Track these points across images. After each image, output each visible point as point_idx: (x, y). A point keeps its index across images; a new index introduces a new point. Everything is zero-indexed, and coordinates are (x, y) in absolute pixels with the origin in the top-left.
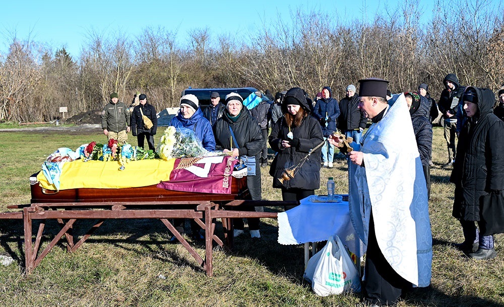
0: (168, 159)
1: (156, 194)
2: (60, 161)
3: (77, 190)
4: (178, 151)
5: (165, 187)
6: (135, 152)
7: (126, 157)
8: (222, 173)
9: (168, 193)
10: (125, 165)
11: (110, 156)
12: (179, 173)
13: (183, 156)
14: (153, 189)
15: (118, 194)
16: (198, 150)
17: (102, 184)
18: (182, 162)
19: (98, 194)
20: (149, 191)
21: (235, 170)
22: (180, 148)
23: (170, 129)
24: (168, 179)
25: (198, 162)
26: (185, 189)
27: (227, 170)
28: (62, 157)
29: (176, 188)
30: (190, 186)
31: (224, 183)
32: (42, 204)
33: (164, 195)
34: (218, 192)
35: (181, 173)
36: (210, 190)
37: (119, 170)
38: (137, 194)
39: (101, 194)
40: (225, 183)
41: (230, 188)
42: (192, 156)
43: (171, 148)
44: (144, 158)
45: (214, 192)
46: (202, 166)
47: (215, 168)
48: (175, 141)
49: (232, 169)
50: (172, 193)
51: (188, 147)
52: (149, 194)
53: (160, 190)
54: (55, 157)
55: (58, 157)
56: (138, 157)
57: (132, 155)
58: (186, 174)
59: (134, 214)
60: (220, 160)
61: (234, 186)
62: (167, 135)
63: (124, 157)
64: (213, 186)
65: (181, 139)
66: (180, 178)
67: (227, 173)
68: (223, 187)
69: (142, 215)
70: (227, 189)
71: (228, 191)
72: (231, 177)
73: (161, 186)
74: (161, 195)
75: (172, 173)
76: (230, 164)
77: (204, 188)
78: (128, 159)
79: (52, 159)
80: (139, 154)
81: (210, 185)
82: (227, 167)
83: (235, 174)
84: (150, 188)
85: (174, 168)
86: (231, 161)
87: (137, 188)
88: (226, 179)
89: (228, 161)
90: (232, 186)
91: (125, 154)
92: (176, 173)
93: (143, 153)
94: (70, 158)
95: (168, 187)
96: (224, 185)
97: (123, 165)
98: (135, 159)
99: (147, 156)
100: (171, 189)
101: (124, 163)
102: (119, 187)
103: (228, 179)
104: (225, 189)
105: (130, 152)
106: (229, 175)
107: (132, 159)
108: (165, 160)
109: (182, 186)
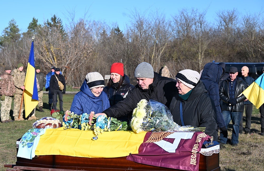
0: (137, 132)
1: (125, 165)
2: (44, 127)
3: (54, 156)
4: (148, 125)
5: (134, 159)
6: (109, 123)
7: (100, 127)
8: (188, 149)
9: (137, 166)
10: (99, 135)
11: (88, 125)
12: (148, 146)
13: (153, 129)
14: (122, 160)
15: (90, 163)
16: (168, 124)
17: (76, 152)
18: (152, 136)
19: (72, 162)
20: (119, 163)
21: (204, 147)
22: (150, 122)
23: (142, 102)
24: (137, 152)
25: (168, 137)
26: (153, 163)
27: (195, 147)
28: (45, 124)
29: (144, 162)
30: (158, 161)
31: (191, 160)
32: (23, 168)
33: (133, 168)
34: (185, 168)
35: (150, 147)
36: (177, 166)
37: (92, 139)
38: (108, 164)
39: (75, 162)
40: (193, 160)
41: (198, 166)
43: (141, 121)
44: (117, 129)
45: (181, 168)
46: (171, 141)
49: (201, 146)
50: (140, 166)
51: (158, 121)
52: (118, 165)
53: (130, 163)
54: (39, 124)
55: (42, 124)
56: (112, 128)
57: (106, 126)
58: (155, 148)
60: (189, 136)
61: (202, 164)
62: (138, 107)
63: (98, 127)
64: (181, 162)
65: (151, 113)
66: (149, 152)
68: (191, 164)
70: (195, 166)
71: (196, 168)
72: (199, 154)
73: (130, 159)
74: (130, 167)
75: (142, 146)
76: (200, 141)
77: (172, 164)
78: (102, 130)
79: (37, 125)
80: (113, 126)
81: (177, 161)
82: (196, 143)
83: (203, 151)
84: (120, 160)
85: (144, 141)
86: (201, 138)
87: (108, 159)
88: (194, 156)
89: (198, 137)
90: (200, 163)
91: (99, 124)
92: (145, 146)
93: (117, 124)
94: (53, 125)
95: (137, 159)
96: (191, 162)
97: (97, 135)
98: (109, 130)
99: (120, 128)
100: (140, 162)
101: (97, 133)
102: (91, 156)
103: (196, 156)
104: (193, 166)
105: (104, 123)
106: (197, 151)
107: (106, 129)
108: (135, 133)
109: (151, 160)
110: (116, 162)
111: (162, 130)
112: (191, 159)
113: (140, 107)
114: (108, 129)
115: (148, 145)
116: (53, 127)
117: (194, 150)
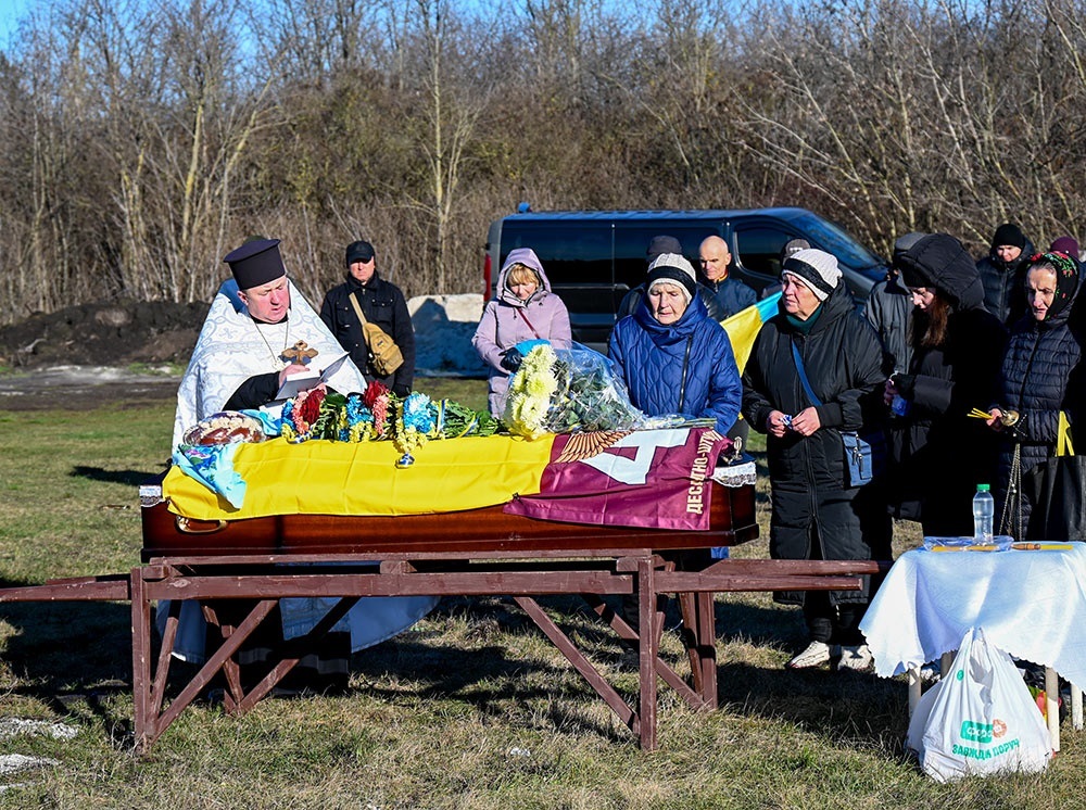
0: (534, 437)
1: (500, 529)
2: (226, 441)
3: (279, 520)
4: (562, 414)
5: (526, 512)
6: (441, 416)
7: (418, 429)
8: (684, 473)
9: (536, 528)
10: (414, 452)
11: (369, 427)
12: (567, 472)
13: (576, 426)
14: (492, 516)
15: (394, 532)
16: (618, 412)
17: (351, 501)
18: (573, 444)
19: (338, 532)
20: (481, 523)
21: (721, 464)
22: (569, 405)
23: (538, 353)
24: (537, 490)
25: (618, 444)
26: (582, 516)
27: (699, 466)
28: (230, 431)
29: (557, 515)
30: (597, 508)
31: (690, 500)
32: (180, 560)
33: (523, 535)
34: (673, 524)
35: (571, 472)
36: (652, 519)
37: (396, 466)
38: (449, 530)
39: (347, 532)
40: (694, 500)
41: (707, 515)
42: (601, 428)
43: (545, 406)
44: (465, 432)
45: (663, 524)
46: (631, 453)
47: (664, 458)
48: (553, 385)
49: (713, 460)
50: (545, 527)
51: (592, 403)
52: (480, 530)
53: (516, 522)
54: (209, 430)
55: (217, 431)
56: (450, 430)
57: (432, 425)
58: (586, 475)
59: (442, 584)
60: (677, 438)
61: (718, 509)
62: (530, 369)
63: (412, 429)
64: (661, 509)
65: (570, 380)
66: (570, 487)
67: (698, 472)
68: (689, 510)
69: (460, 587)
70: (699, 517)
71: (702, 522)
72: (710, 484)
73: (515, 510)
74: (515, 533)
75: (548, 473)
76: (709, 450)
77: (637, 515)
78: (422, 435)
79: (203, 435)
80: (450, 423)
81: (652, 505)
82: (700, 456)
83: (720, 474)
84: (484, 515)
85: (553, 458)
86: (710, 441)
87: (447, 516)
88: (695, 490)
89: (702, 440)
90: (713, 508)
91: (415, 421)
92: (558, 471)
93: (463, 418)
94: (252, 433)
95: (534, 511)
96: (689, 506)
97: (407, 450)
98: (441, 435)
99: (472, 428)
100: (544, 517)
101: (409, 445)
102: (398, 511)
103: (700, 488)
104: (693, 516)
105: (429, 416)
106: (703, 476)
107: (434, 435)
108: (528, 439)
109: (575, 509)
110: (473, 524)
112: (690, 497)
113: (535, 367)
114: (441, 432)
115: (564, 469)
116: (251, 438)
117: (696, 472)
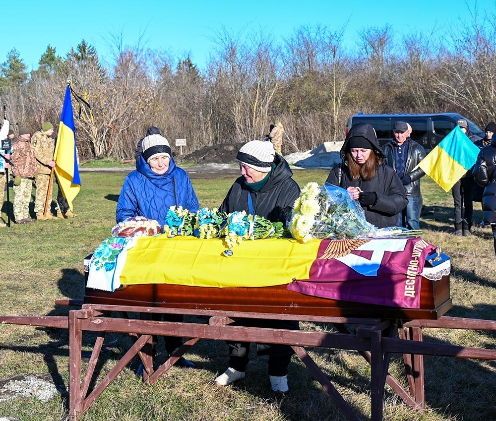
0: (305, 241)
1: (285, 300)
2: (132, 235)
3: (154, 287)
4: (322, 227)
5: (301, 289)
6: (252, 225)
7: (237, 233)
8: (402, 270)
9: (307, 300)
10: (235, 248)
12: (327, 266)
13: (332, 235)
14: (280, 291)
15: (220, 297)
16: (359, 227)
17: (194, 278)
18: (332, 247)
19: (188, 296)
20: (273, 295)
21: (428, 265)
22: (327, 222)
23: (310, 187)
24: (307, 277)
25: (361, 248)
26: (336, 295)
27: (413, 266)
28: (135, 229)
29: (320, 293)
31: (406, 288)
32: (99, 307)
33: (299, 304)
34: (395, 303)
35: (329, 266)
36: (381, 299)
37: (222, 255)
38: (253, 298)
39: (193, 296)
40: (410, 288)
41: (418, 299)
43: (311, 221)
44: (266, 236)
45: (389, 303)
46: (367, 255)
47: (390, 260)
48: (316, 208)
49: (422, 263)
50: (312, 300)
51: (341, 221)
52: (273, 299)
53: (292, 295)
54: (123, 228)
55: (128, 229)
56: (257, 235)
57: (246, 231)
58: (339, 269)
59: (246, 335)
60: (399, 245)
61: (426, 294)
62: (304, 197)
63: (233, 234)
65: (328, 206)
66: (328, 276)
67: (412, 270)
68: (406, 295)
69: (257, 337)
70: (412, 299)
71: (415, 303)
72: (420, 279)
73: (294, 288)
74: (294, 302)
75: (315, 265)
76: (419, 255)
78: (240, 238)
79: (120, 231)
80: (258, 230)
82: (414, 259)
83: (427, 272)
84: (275, 290)
85: (318, 257)
86: (420, 248)
87: (253, 289)
88: (410, 282)
89: (415, 248)
90: (422, 294)
91: (235, 228)
92: (321, 265)
93: (265, 227)
94: (147, 230)
95: (306, 289)
96: (406, 292)
97: (230, 246)
98: (251, 238)
99: (271, 233)
100: (312, 294)
101: (232, 243)
102: (222, 285)
103: (414, 281)
104: (408, 299)
105: (244, 225)
106: (416, 273)
107: (246, 236)
108: (301, 242)
109: (332, 290)
110: (267, 295)
111: (349, 236)
112: (406, 286)
113: (307, 196)
114: (251, 235)
115: (325, 264)
116: (147, 233)
117: (410, 270)
